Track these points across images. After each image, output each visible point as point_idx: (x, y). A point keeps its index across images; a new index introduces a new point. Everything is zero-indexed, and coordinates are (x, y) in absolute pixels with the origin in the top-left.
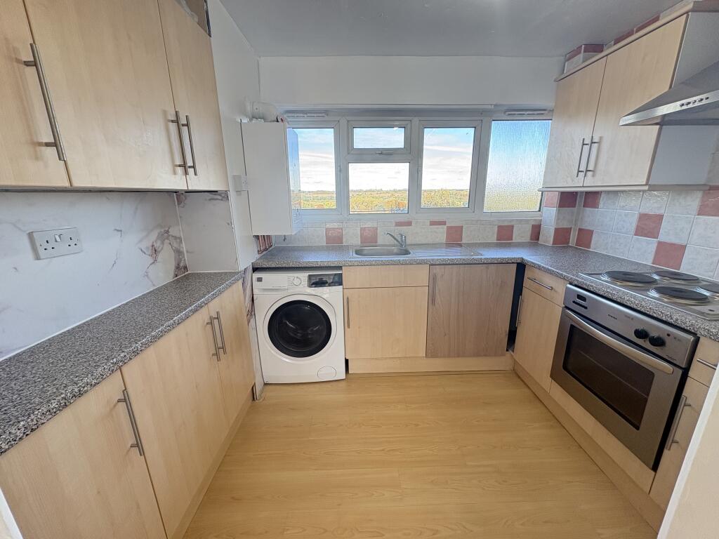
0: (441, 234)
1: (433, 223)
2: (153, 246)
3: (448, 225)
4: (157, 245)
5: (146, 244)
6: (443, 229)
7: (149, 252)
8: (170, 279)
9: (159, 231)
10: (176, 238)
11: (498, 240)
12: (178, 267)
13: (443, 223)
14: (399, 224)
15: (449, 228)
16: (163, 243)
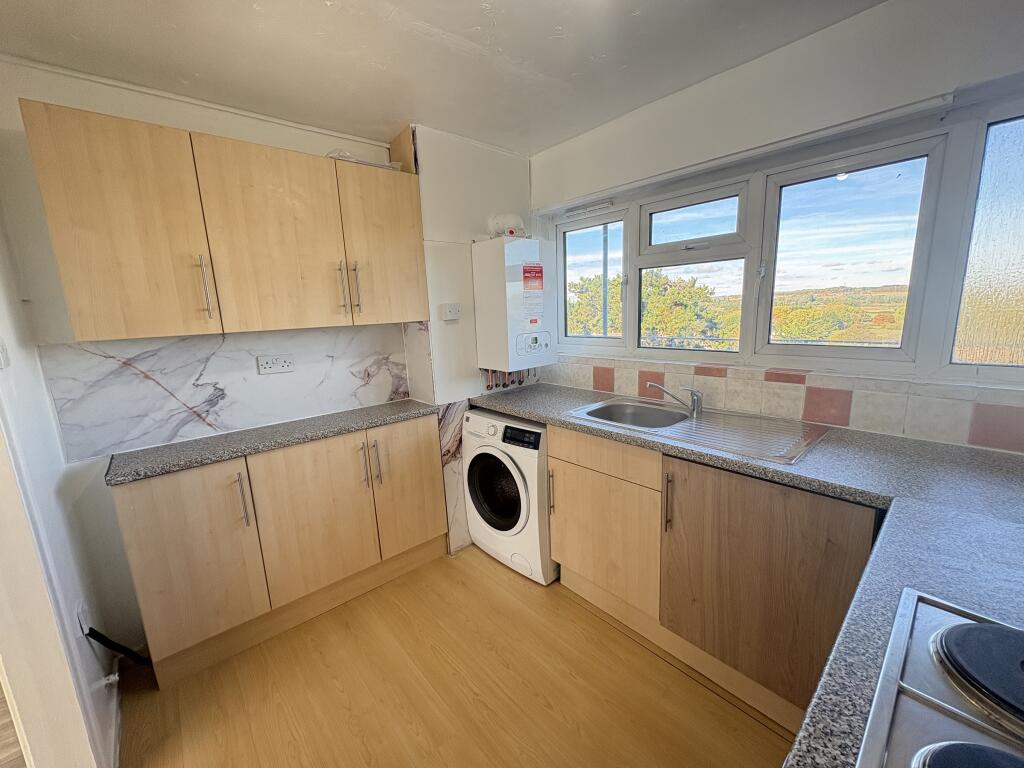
0: (791, 402)
1: (773, 376)
2: (366, 370)
3: (809, 383)
4: (372, 370)
5: (360, 368)
6: (800, 391)
7: (362, 375)
8: (384, 401)
9: (376, 357)
10: (397, 364)
11: (971, 441)
12: (395, 392)
13: (798, 379)
14: (701, 371)
15: (812, 393)
16: (379, 368)
